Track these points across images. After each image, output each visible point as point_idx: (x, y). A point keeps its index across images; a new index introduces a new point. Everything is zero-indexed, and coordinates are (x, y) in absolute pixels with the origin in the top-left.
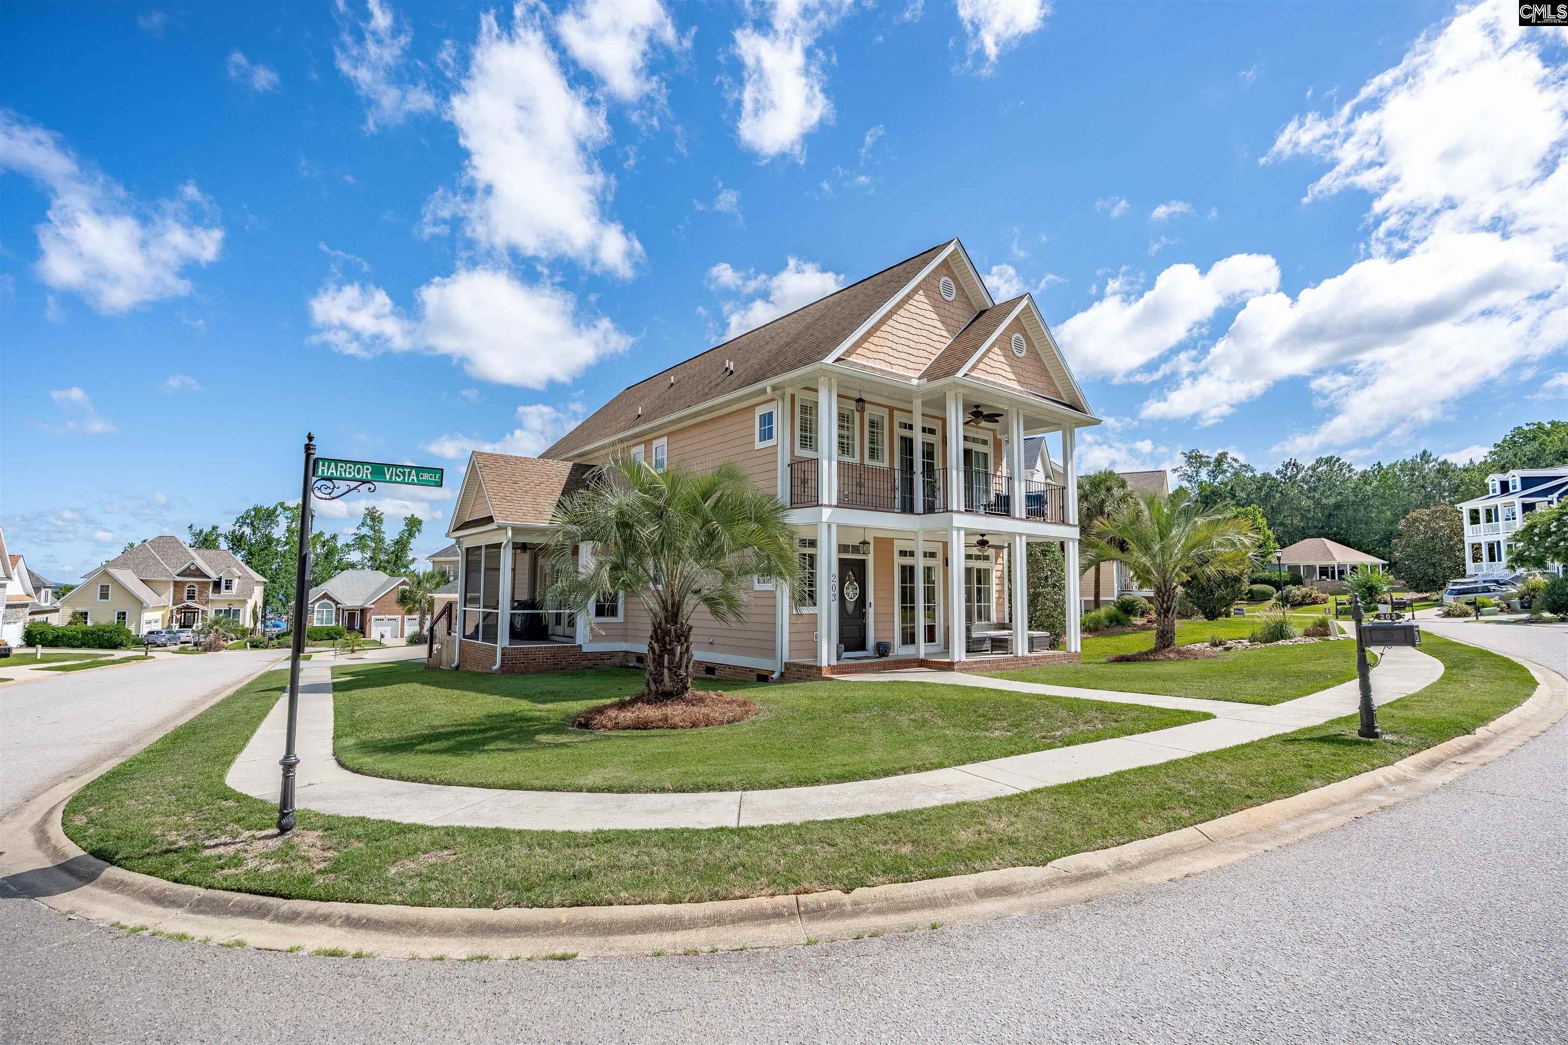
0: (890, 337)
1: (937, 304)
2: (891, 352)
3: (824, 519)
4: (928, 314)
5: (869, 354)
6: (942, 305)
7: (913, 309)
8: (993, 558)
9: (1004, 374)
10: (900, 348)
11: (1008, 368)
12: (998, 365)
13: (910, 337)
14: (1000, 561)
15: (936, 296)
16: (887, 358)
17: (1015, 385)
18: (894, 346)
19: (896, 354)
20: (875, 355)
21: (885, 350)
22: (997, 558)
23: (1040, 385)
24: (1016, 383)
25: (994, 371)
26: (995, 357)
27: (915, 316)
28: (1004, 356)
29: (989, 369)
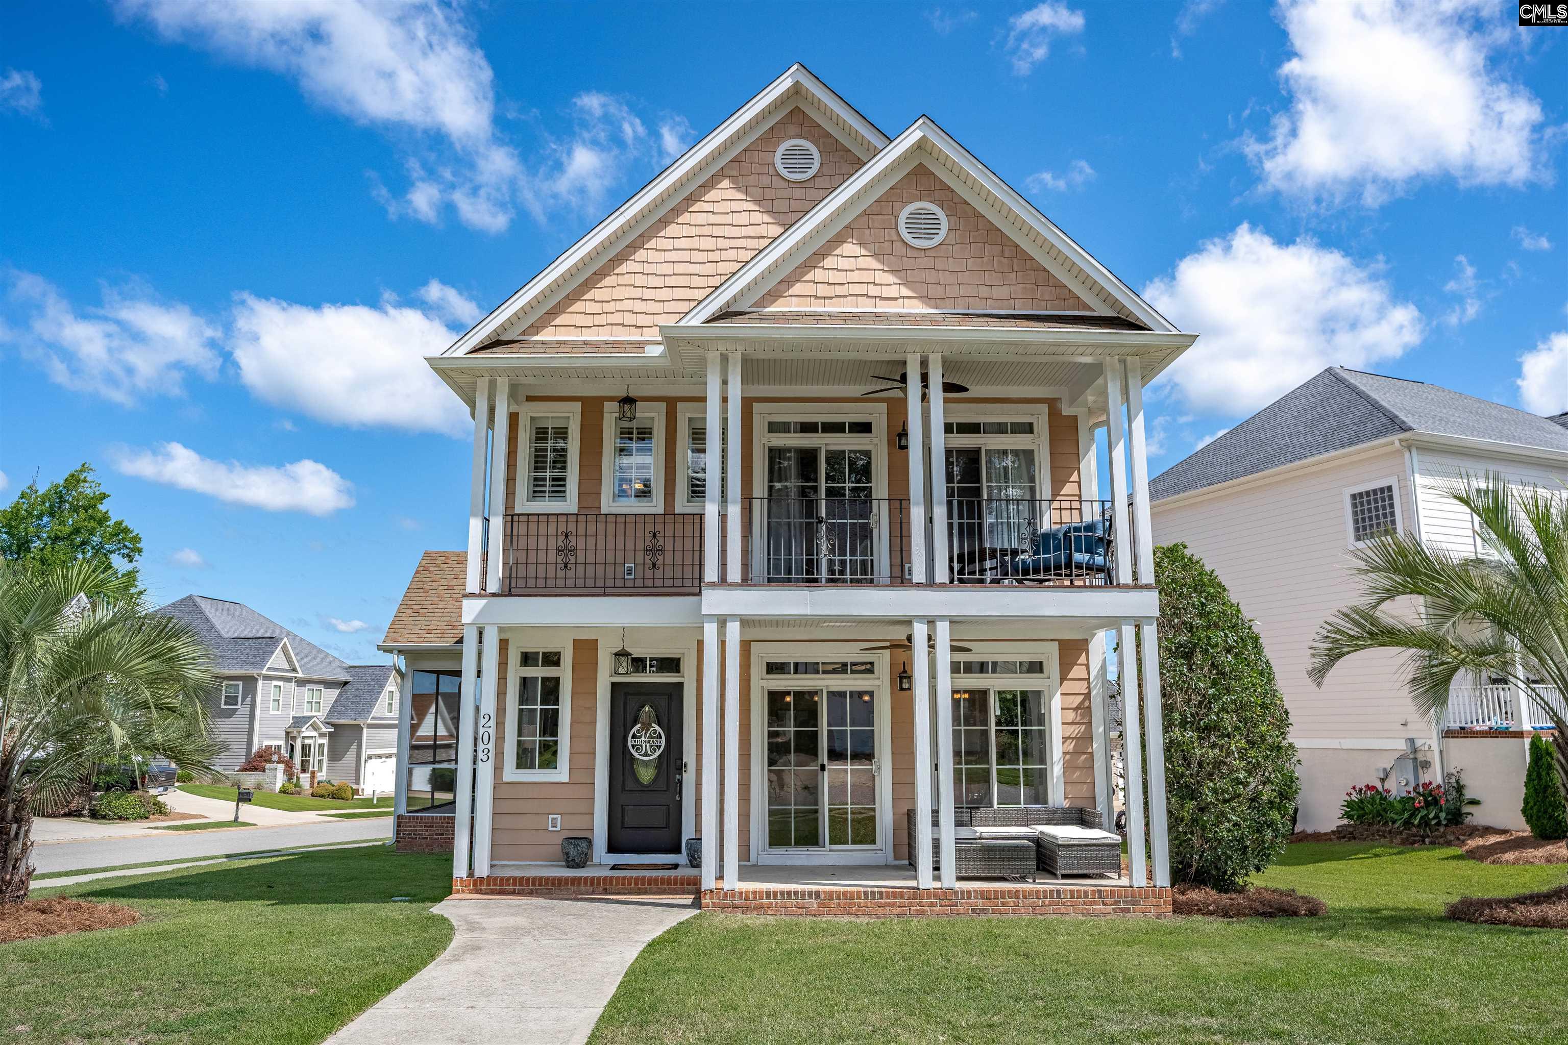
0: (639, 280)
1: (769, 194)
2: (639, 306)
3: (467, 618)
4: (743, 219)
5: (581, 320)
6: (787, 193)
7: (701, 219)
8: (1053, 666)
9: (873, 290)
10: (663, 294)
11: (888, 278)
12: (856, 276)
13: (693, 269)
14: (1077, 672)
15: (765, 181)
16: (629, 319)
17: (917, 308)
18: (648, 294)
19: (652, 307)
20: (599, 320)
21: (627, 305)
22: (1066, 667)
23: (1002, 292)
24: (916, 302)
25: (839, 290)
26: (844, 263)
27: (706, 230)
28: (875, 255)
29: (821, 290)
